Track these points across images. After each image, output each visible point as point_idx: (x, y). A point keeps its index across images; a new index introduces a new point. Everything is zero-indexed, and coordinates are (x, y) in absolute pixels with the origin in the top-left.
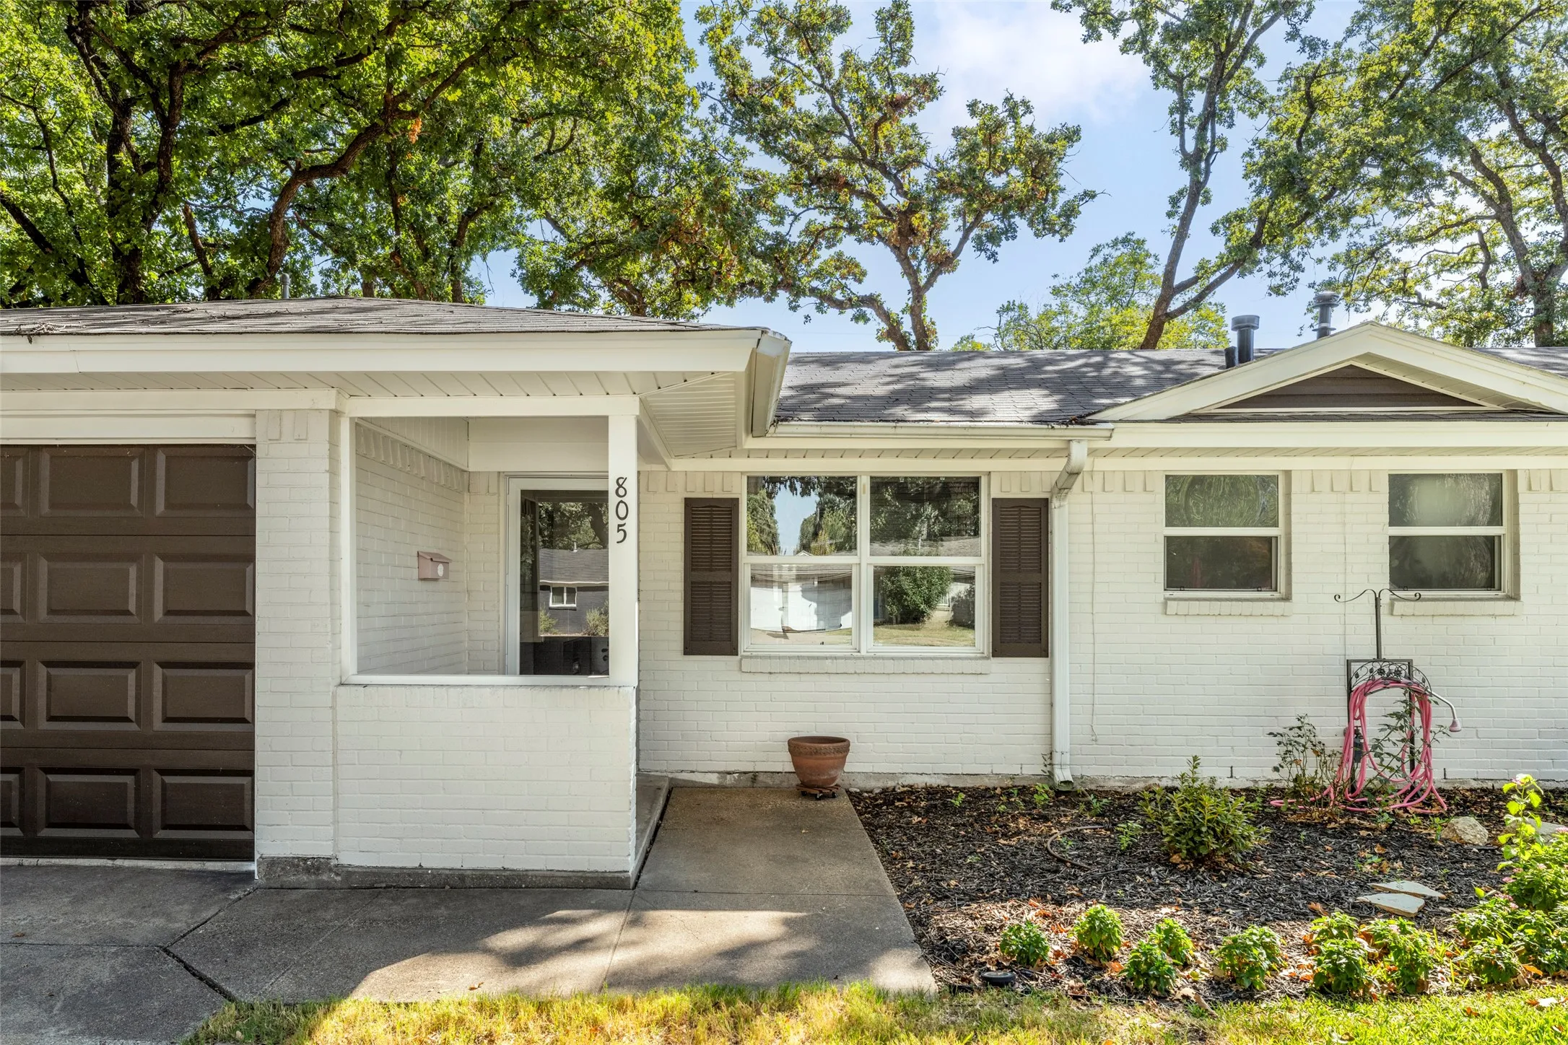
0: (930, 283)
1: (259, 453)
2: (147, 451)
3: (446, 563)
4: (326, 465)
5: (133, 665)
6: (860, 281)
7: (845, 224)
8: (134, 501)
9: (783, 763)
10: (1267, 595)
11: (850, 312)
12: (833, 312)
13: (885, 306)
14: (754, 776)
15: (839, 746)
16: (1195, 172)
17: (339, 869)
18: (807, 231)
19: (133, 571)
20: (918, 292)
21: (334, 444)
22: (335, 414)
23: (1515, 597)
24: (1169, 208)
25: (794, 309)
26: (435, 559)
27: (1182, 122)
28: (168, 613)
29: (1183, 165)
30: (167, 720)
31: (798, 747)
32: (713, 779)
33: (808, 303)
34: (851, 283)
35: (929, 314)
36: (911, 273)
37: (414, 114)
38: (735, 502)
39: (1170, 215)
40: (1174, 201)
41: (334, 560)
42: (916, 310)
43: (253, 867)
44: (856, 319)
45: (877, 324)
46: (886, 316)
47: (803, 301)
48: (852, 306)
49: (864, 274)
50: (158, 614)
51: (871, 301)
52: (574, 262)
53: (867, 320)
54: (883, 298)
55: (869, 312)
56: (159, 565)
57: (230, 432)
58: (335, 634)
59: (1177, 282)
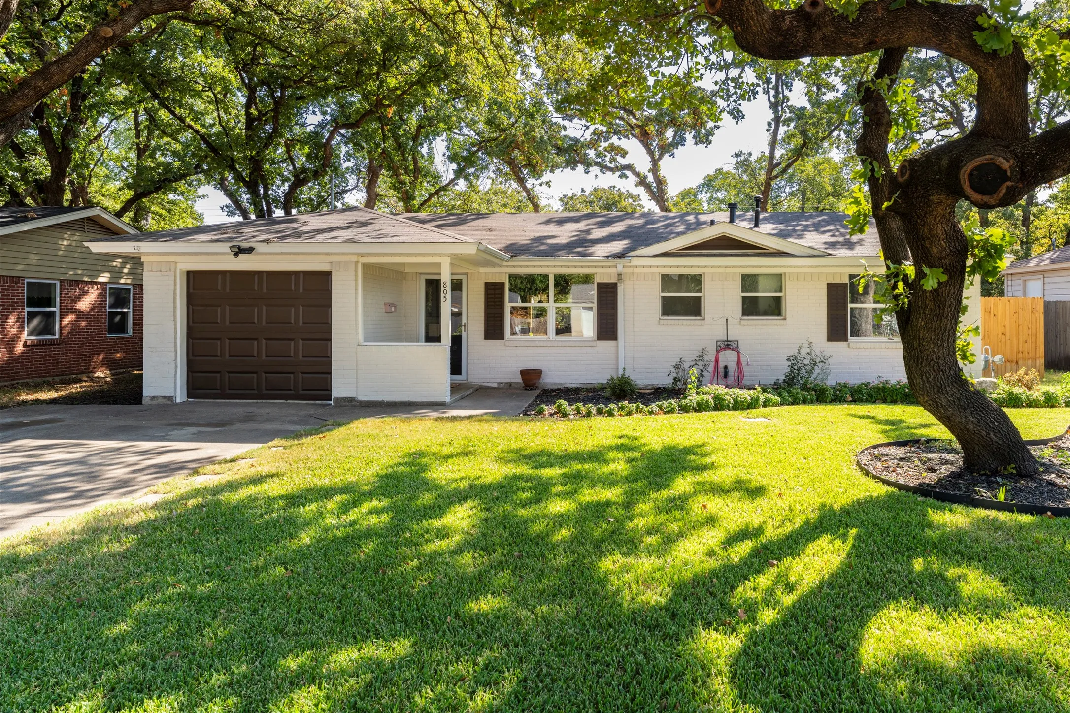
0: (660, 158)
1: (333, 274)
2: (296, 273)
3: (395, 306)
4: (353, 278)
5: (293, 339)
6: (624, 157)
7: (613, 131)
8: (293, 288)
9: (519, 379)
10: (698, 317)
11: (618, 174)
12: (609, 173)
13: (637, 170)
14: (510, 384)
15: (538, 373)
16: (776, 111)
17: (358, 401)
18: (594, 133)
19: (293, 310)
20: (655, 163)
21: (356, 271)
22: (357, 262)
23: (785, 319)
24: (767, 127)
25: (587, 173)
26: (391, 305)
27: (768, 88)
28: (304, 323)
29: (770, 108)
30: (304, 357)
31: (524, 373)
32: (495, 385)
33: (595, 170)
34: (619, 158)
35: (662, 173)
36: (650, 152)
37: (389, 106)
38: (503, 284)
39: (768, 130)
40: (769, 124)
41: (356, 307)
42: (655, 169)
43: (332, 402)
44: (620, 177)
45: (632, 178)
46: (637, 174)
47: (591, 169)
48: (618, 170)
49: (626, 153)
50: (301, 324)
51: (629, 167)
52: (475, 149)
53: (627, 177)
54: (635, 166)
55: (628, 173)
56: (301, 308)
57: (323, 267)
58: (357, 330)
59: (775, 162)
